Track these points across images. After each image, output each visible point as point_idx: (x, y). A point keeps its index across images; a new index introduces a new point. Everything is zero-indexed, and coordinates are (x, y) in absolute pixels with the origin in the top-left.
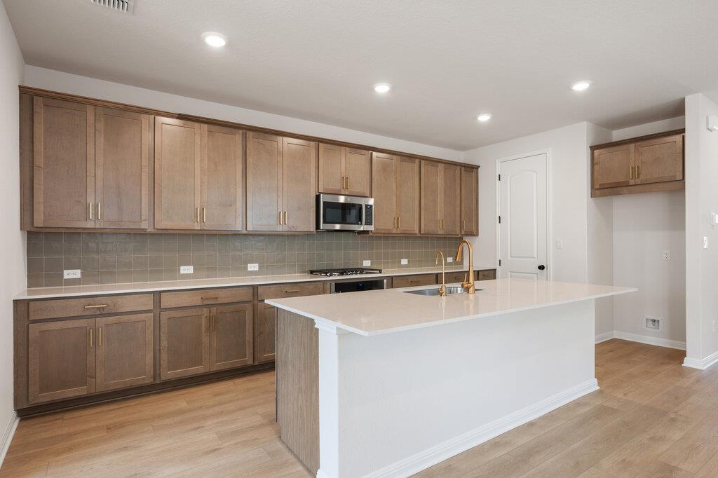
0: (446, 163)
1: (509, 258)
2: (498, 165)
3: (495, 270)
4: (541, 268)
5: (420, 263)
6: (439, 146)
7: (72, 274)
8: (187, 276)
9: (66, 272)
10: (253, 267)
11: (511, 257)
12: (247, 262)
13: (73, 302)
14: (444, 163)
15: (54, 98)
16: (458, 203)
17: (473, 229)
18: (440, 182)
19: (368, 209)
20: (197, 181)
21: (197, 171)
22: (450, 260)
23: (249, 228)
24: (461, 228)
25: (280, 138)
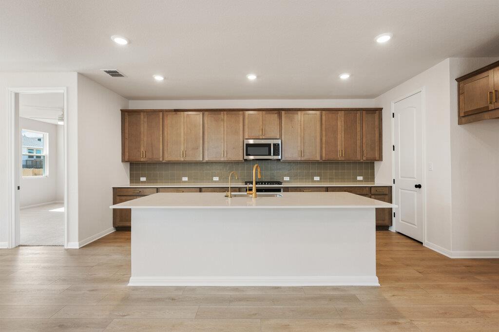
0: (346, 110)
1: (400, 178)
2: (393, 105)
3: (391, 187)
4: (419, 186)
5: (331, 180)
6: (337, 99)
7: (143, 179)
8: (185, 182)
9: (141, 178)
10: (216, 179)
11: (401, 177)
12: (213, 177)
13: (130, 190)
14: (343, 110)
15: (132, 112)
16: (358, 137)
17: (377, 156)
18: (340, 124)
19: (276, 146)
20: (182, 139)
21: (182, 134)
22: (360, 178)
23: (206, 159)
24: (362, 155)
25: (222, 113)
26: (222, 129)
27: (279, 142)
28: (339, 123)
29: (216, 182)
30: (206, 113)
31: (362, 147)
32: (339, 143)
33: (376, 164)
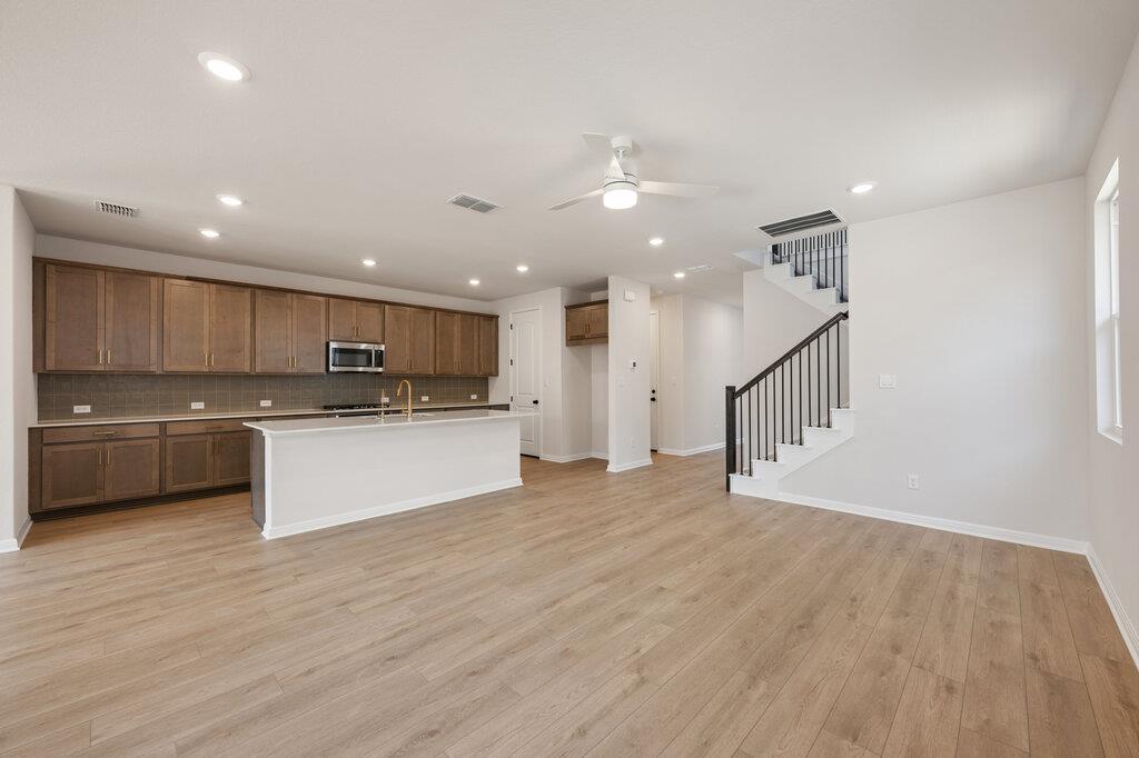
1: (517, 395)
3: (509, 404)
4: (536, 402)
7: (82, 409)
8: (197, 410)
9: (76, 407)
10: (266, 403)
11: (520, 393)
12: (259, 399)
13: (83, 430)
16: (476, 348)
17: (493, 370)
18: (457, 330)
19: (380, 354)
20: (206, 332)
21: (206, 323)
22: (474, 397)
23: (258, 370)
24: (479, 369)
25: (289, 295)
26: (289, 322)
27: (383, 348)
28: (455, 329)
29: (264, 409)
30: (258, 292)
31: (479, 359)
32: (455, 352)
33: (491, 379)
